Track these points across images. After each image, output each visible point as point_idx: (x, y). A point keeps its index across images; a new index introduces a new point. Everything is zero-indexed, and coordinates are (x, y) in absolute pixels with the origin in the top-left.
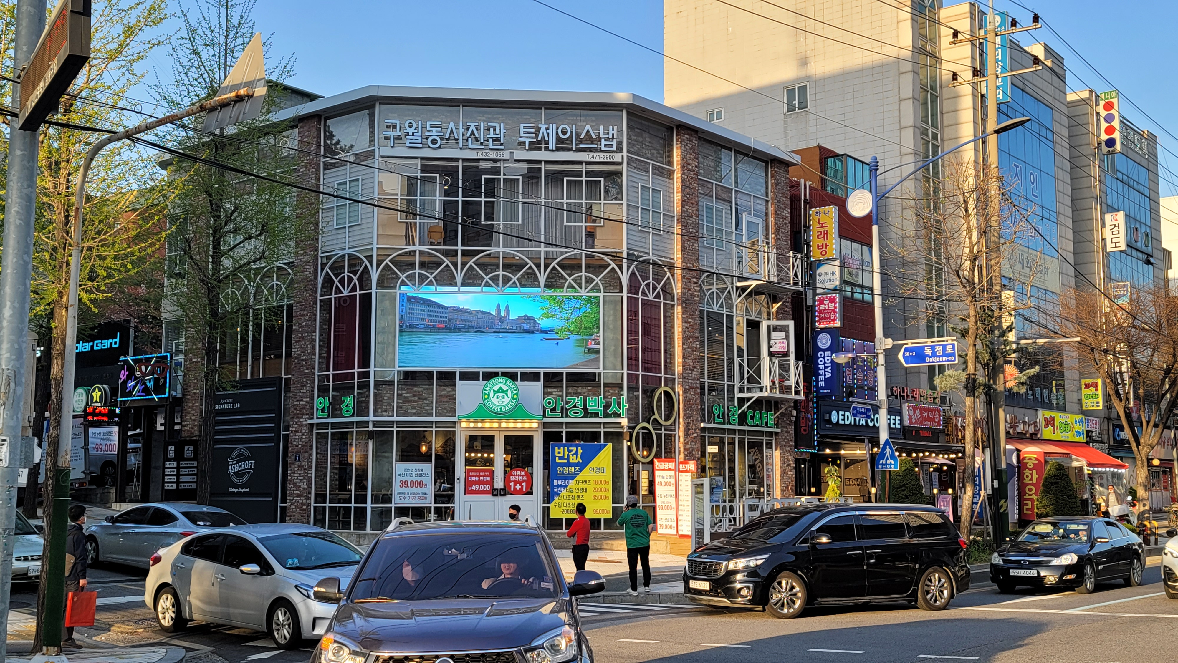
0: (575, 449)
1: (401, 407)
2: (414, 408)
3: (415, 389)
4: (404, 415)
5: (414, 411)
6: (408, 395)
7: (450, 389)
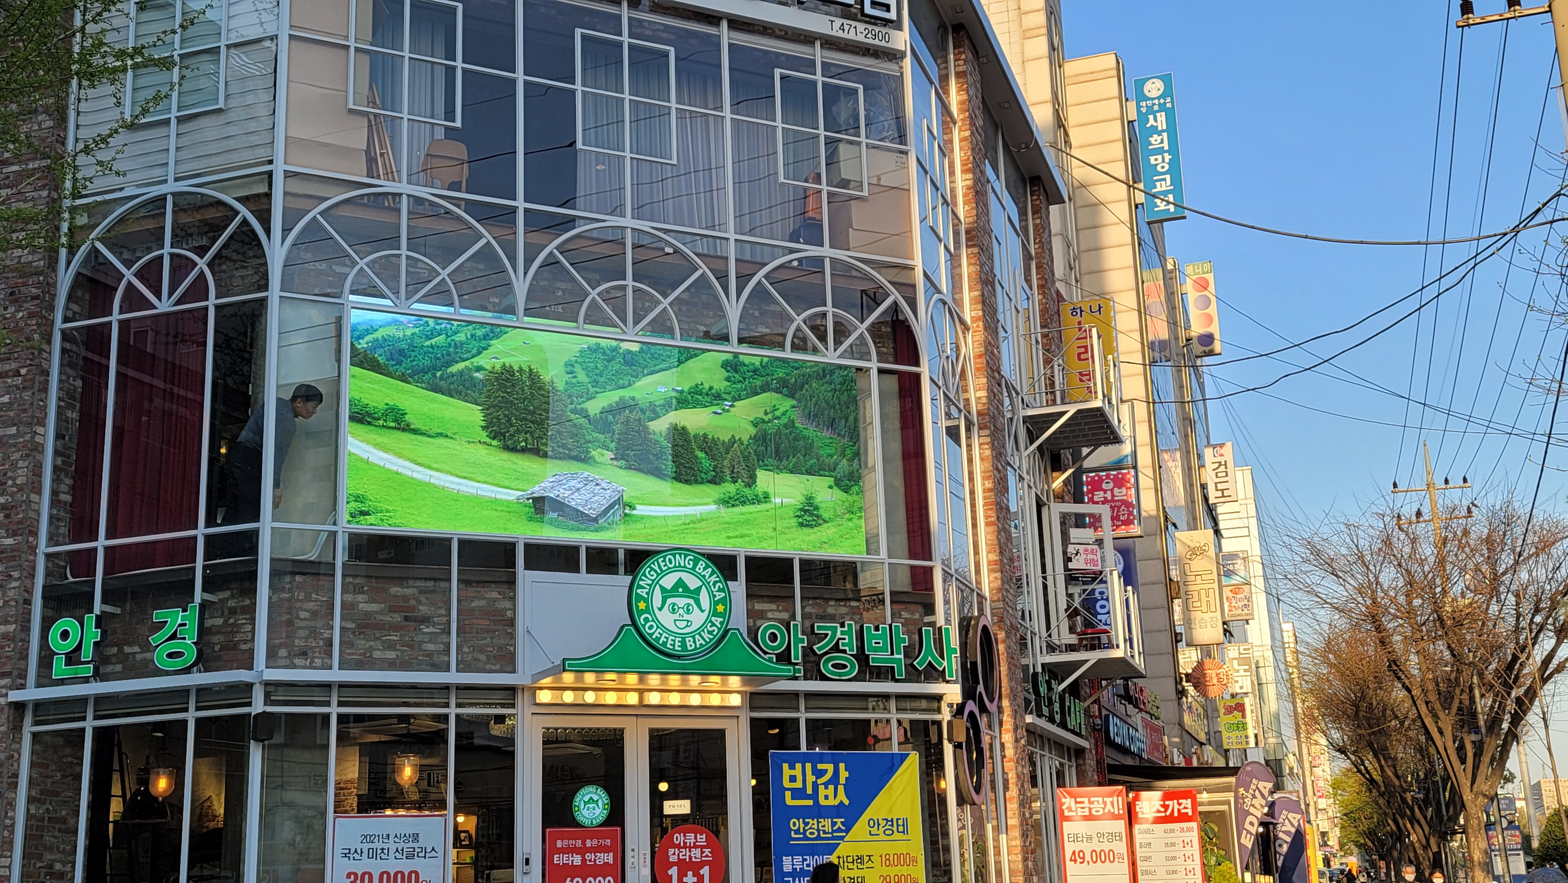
0: (830, 767)
1: (352, 645)
2: (391, 646)
3: (395, 590)
4: (360, 665)
5: (391, 655)
6: (374, 607)
7: (495, 595)
